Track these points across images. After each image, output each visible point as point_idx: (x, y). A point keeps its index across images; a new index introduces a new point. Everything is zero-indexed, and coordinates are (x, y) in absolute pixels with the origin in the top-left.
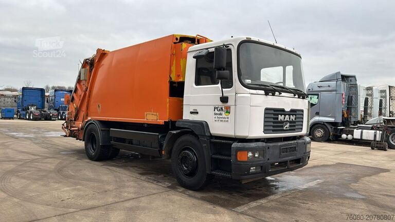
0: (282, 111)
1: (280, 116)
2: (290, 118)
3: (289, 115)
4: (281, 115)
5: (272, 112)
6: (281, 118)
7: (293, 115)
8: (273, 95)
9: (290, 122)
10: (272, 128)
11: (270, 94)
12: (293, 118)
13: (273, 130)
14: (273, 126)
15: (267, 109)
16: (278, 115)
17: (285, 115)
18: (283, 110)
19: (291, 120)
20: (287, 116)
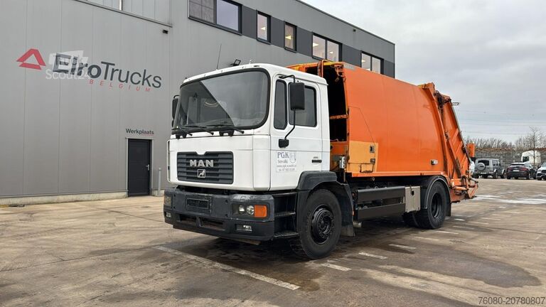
0: (193, 155)
1: (191, 160)
2: (205, 164)
3: (204, 160)
4: (193, 159)
5: (185, 156)
6: (193, 163)
7: (210, 160)
8: (185, 137)
9: (207, 169)
10: (185, 175)
11: (181, 137)
12: (210, 163)
13: (188, 178)
14: (188, 173)
15: (179, 154)
16: (189, 159)
17: (198, 160)
18: (195, 154)
19: (207, 166)
20: (201, 161)
